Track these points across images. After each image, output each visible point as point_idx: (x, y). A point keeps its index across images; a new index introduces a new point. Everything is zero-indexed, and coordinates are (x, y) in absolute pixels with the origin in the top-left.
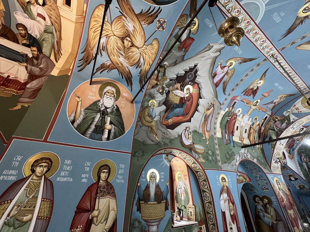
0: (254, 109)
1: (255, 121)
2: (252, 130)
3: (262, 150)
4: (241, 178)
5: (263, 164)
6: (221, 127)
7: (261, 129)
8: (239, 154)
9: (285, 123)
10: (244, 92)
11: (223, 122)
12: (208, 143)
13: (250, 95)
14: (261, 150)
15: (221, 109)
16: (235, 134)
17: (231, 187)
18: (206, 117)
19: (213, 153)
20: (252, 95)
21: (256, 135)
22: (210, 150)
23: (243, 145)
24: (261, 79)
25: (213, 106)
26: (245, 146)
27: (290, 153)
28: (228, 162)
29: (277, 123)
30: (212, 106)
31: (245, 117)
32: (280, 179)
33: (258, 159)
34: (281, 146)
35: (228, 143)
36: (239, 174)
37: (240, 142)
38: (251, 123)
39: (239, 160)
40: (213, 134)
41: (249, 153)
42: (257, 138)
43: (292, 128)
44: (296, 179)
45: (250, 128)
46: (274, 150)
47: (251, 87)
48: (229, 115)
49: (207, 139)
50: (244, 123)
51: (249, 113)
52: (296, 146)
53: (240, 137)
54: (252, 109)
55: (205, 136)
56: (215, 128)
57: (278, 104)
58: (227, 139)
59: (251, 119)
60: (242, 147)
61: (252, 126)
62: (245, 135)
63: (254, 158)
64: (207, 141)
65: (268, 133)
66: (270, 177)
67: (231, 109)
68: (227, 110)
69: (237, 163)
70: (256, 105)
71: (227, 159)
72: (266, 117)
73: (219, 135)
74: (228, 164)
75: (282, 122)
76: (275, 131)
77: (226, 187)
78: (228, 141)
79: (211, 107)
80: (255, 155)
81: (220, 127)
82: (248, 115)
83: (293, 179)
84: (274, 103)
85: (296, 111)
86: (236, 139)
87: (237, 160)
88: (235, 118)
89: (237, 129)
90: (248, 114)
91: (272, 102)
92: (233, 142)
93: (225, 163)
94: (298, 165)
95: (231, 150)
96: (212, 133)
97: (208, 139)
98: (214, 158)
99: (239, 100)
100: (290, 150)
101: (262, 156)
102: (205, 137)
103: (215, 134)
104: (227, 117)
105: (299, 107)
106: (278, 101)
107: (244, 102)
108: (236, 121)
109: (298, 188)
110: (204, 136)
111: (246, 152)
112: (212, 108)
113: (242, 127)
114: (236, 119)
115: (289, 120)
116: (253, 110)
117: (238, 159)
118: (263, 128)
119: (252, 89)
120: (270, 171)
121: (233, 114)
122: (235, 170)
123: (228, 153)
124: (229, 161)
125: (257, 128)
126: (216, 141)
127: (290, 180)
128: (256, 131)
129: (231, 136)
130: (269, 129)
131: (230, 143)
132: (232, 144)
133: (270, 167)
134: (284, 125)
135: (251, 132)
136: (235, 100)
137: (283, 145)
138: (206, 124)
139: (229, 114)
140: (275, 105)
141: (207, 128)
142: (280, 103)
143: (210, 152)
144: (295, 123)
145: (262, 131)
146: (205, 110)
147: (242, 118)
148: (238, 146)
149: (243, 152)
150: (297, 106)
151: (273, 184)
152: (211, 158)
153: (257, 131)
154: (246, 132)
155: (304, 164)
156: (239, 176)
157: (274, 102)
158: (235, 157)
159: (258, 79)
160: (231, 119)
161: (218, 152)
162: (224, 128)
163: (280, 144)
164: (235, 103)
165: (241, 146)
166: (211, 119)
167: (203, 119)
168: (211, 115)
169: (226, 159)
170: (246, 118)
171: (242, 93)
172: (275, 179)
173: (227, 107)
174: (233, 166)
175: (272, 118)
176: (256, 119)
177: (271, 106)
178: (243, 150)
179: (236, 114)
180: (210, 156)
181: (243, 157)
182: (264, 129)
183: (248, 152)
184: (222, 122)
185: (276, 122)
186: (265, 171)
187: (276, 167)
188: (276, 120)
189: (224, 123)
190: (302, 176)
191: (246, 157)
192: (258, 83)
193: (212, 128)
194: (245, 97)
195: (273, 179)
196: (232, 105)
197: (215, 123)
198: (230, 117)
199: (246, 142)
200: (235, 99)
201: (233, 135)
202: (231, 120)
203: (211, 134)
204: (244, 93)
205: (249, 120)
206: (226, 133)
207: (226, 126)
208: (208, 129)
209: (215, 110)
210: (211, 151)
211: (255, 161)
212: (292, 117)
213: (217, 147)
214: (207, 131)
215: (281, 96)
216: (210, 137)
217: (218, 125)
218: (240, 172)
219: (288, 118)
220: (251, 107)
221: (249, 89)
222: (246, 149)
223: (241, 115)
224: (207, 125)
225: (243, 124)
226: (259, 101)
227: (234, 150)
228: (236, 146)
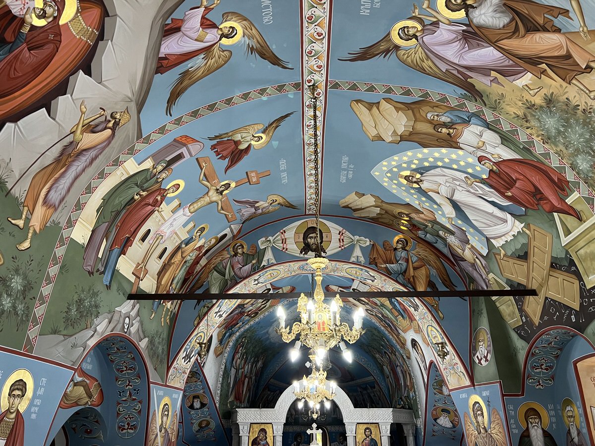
0: (212, 202)
1: (198, 234)
2: (178, 256)
3: (174, 318)
4: (81, 390)
5: (158, 357)
6: (101, 210)
7: (198, 263)
8: (110, 316)
9: (250, 264)
10: (216, 137)
11: (116, 198)
12: (26, 244)
13: (223, 158)
14: (171, 319)
15: (132, 152)
16: (130, 251)
17: (34, 416)
18: (70, 150)
19: (29, 288)
20: (227, 160)
21: (181, 274)
22: (21, 272)
23: (134, 291)
24: (264, 132)
25: (113, 129)
26: (139, 296)
27: (221, 342)
28: (65, 332)
29: (236, 259)
30: (111, 125)
31: (181, 212)
32: (174, 401)
33: (151, 342)
34: (217, 318)
35: (98, 270)
36: (78, 379)
37: (132, 279)
38: (185, 236)
39: (103, 332)
40: (63, 224)
41: (138, 318)
42: (177, 283)
43: (255, 280)
44: (203, 405)
45: (179, 248)
46: (199, 324)
47: (238, 137)
48: (146, 185)
49: (31, 231)
50: (172, 229)
51: (196, 208)
52: (240, 328)
53: (138, 264)
54: (207, 199)
55: (27, 218)
56: (79, 206)
57: (261, 214)
58: (100, 256)
59: (191, 225)
60: (131, 297)
61: (183, 246)
62: (155, 265)
63: (145, 337)
64: (26, 239)
65: (208, 277)
66: (155, 392)
67: (160, 168)
68: (148, 164)
69: (92, 343)
70: (221, 193)
71: (67, 319)
72: (225, 235)
73: (81, 233)
74: (62, 338)
75: (247, 258)
76: (225, 276)
77: (13, 416)
78: (100, 265)
79: (106, 128)
80: (152, 328)
81: (98, 211)
82: (192, 210)
83: (197, 405)
84: (257, 209)
85: (279, 246)
86: (125, 266)
87: (95, 331)
88: (156, 204)
89: (143, 239)
90: (192, 207)
91: (252, 204)
92: (115, 272)
93: (55, 332)
94: (221, 373)
95: (95, 294)
96: (61, 217)
97: (34, 230)
98: (20, 307)
99: (193, 154)
100: (225, 334)
101: (165, 335)
102: (28, 220)
103: (71, 224)
104: (137, 189)
105: (289, 238)
106: (264, 208)
107: (202, 169)
108: (152, 212)
109: (196, 427)
110: (24, 216)
111: (133, 313)
112: (108, 132)
113: (159, 236)
114: (157, 208)
115: (260, 261)
116: (209, 204)
117: (102, 327)
118: (203, 262)
119: (237, 143)
120: (162, 379)
121: (156, 186)
122: (74, 363)
123: (80, 302)
124: (70, 330)
125: (191, 257)
126: (60, 251)
127: (192, 407)
128: (185, 262)
129: (116, 250)
130: (214, 268)
131: (103, 273)
132: (106, 278)
133: (169, 368)
134: (248, 268)
135: (172, 261)
136: (184, 150)
137: (221, 316)
138: (57, 176)
139: (147, 181)
140: (255, 213)
141: (52, 193)
142: (265, 214)
143: (17, 283)
144: (266, 272)
145: (198, 268)
146: (81, 126)
147: (174, 211)
148: (120, 289)
149: (124, 312)
150: (286, 235)
151: (154, 414)
152: (10, 305)
153: (188, 264)
154: (160, 257)
155: (233, 371)
156: (76, 384)
157: (257, 205)
158: (96, 321)
159: (261, 127)
160: (143, 198)
161: (47, 290)
162: (109, 217)
163: (219, 312)
164: (180, 157)
165: (129, 293)
166: (84, 170)
167: (55, 152)
168: (92, 153)
169: (64, 320)
170: (183, 216)
171: (211, 139)
172: (166, 400)
173: (154, 156)
174: (74, 346)
175: (233, 245)
176: (202, 230)
177: (248, 211)
178: (127, 307)
179: (163, 192)
180: (9, 295)
181: (120, 326)
182: (205, 266)
183: (138, 314)
184: (113, 197)
185: (236, 255)
186: (153, 376)
187: (181, 367)
188: (240, 251)
189: (117, 201)
190: (217, 399)
191: (126, 327)
192: (256, 135)
193: (71, 200)
194: (212, 154)
195: (160, 399)
196: (168, 159)
197: (90, 190)
198: (144, 194)
199: (148, 285)
200: (185, 145)
201: (123, 252)
202: (143, 203)
203: (54, 217)
204: (215, 142)
205: (185, 226)
206: (106, 235)
207: (118, 213)
208: (54, 197)
209: (113, 142)
210: (25, 277)
211: (143, 344)
212: (269, 256)
213: (53, 271)
214: (45, 202)
215: (275, 198)
216: (44, 228)
217: (95, 200)
218: (83, 373)
219: (260, 254)
220: (208, 193)
221: (230, 138)
222: (138, 306)
223: (176, 203)
224: (57, 180)
225: (166, 230)
226: (233, 185)
227: (104, 298)
228: (114, 286)
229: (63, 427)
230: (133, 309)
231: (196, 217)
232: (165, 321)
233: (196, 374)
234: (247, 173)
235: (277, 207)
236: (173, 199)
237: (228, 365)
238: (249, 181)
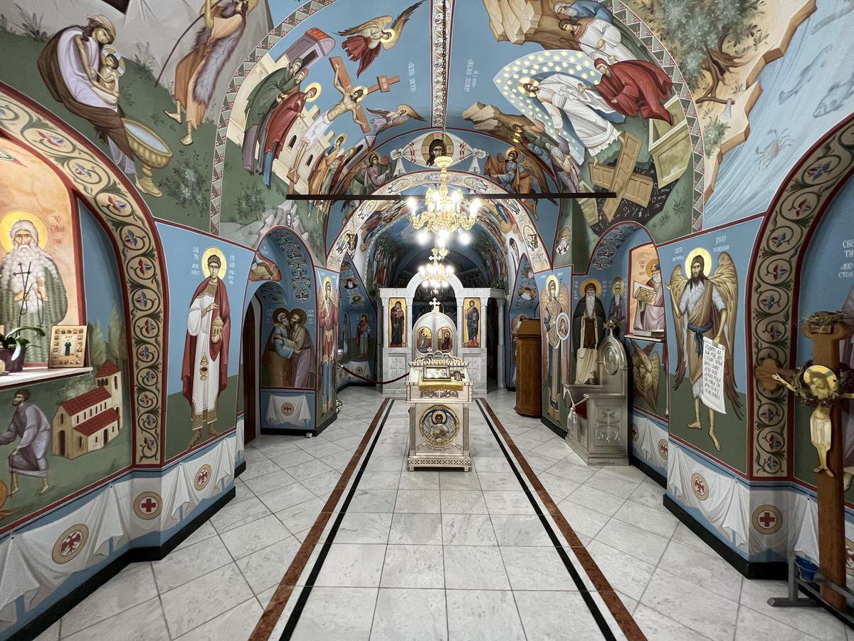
0: (348, 110)
1: (338, 143)
2: (323, 166)
3: (326, 219)
4: (263, 269)
5: (318, 248)
6: (250, 109)
7: (340, 171)
8: (274, 212)
9: (384, 174)
10: (347, 32)
11: (259, 100)
12: (188, 140)
13: (355, 59)
14: (324, 220)
15: (266, 45)
16: (281, 155)
17: (231, 282)
18: (204, 38)
19: (201, 182)
20: (359, 61)
21: (327, 182)
22: (191, 165)
23: (291, 193)
24: (393, 27)
25: (243, 13)
26: (295, 197)
27: (364, 240)
28: (241, 222)
29: (372, 169)
30: (239, 8)
31: (320, 120)
32: (334, 281)
33: (311, 236)
34: (360, 220)
35: (257, 171)
36: (260, 261)
37: (288, 182)
38: (327, 145)
39: (272, 225)
40: (217, 123)
41: (298, 216)
42: (326, 189)
43: (389, 188)
44: (355, 286)
45: (323, 156)
46: (346, 223)
47: (367, 33)
48: (285, 87)
49: (189, 127)
50: (314, 137)
51: (334, 115)
52: (378, 231)
53: (291, 169)
54: (343, 107)
55: (182, 113)
56: (228, 105)
57: (392, 126)
58: (256, 157)
59: (331, 134)
60: (289, 197)
61: (327, 154)
62: (305, 171)
63: (305, 231)
64: (187, 134)
65: (350, 185)
66: (319, 273)
67: (296, 68)
68: (284, 62)
69: (264, 232)
70: (355, 100)
71: (240, 211)
72: (362, 146)
73: (235, 132)
74: (239, 226)
75: (382, 168)
76: (363, 184)
77: (216, 281)
78: (258, 167)
79: (235, 13)
80: (310, 224)
81: (246, 111)
82: (331, 118)
83: (350, 285)
84: (388, 119)
85: (409, 157)
86: (280, 168)
87: (265, 223)
88: (298, 109)
89: (291, 145)
90: (330, 115)
91: (384, 114)
92: (272, 174)
93: (233, 220)
94: (367, 264)
95: (259, 192)
96: (214, 114)
97: (192, 126)
98: (199, 197)
99: (326, 53)
100: (367, 235)
101: (320, 231)
102: (183, 115)
103: (224, 123)
104: (277, 91)
105: (417, 150)
106: (394, 119)
107: (335, 71)
108: (295, 118)
109: (351, 301)
110: (179, 111)
111: (293, 211)
112: (238, 18)
113: (305, 144)
114: (299, 114)
115: (392, 171)
116: (345, 112)
117: (269, 222)
118: (345, 171)
119: (367, 40)
120: (323, 264)
121: (294, 90)
122: (253, 246)
123: (247, 197)
124: (244, 220)
125: (334, 166)
126: (221, 149)
127: (347, 287)
128: (330, 170)
129: (270, 155)
130: (354, 177)
131: (262, 174)
132: (266, 179)
133: (327, 257)
134: (382, 177)
135: (319, 169)
136: (316, 47)
137: (363, 218)
138: (199, 68)
139: (286, 82)
140: (386, 124)
141: (199, 87)
142: (396, 125)
143: (190, 175)
144: (398, 181)
145: (341, 177)
146: (209, 7)
147: (315, 118)
148: (278, 189)
149: (285, 209)
150: (415, 147)
151: (320, 288)
152: (189, 194)
153: (333, 173)
154: (308, 163)
155: (375, 263)
156: (258, 265)
157: (388, 116)
158: (264, 215)
159: (389, 20)
160: (286, 102)
161: (218, 184)
162: (258, 120)
163: (361, 214)
164: (313, 55)
165: (287, 194)
166: (223, 65)
168: (227, 45)
169: (237, 212)
170: (323, 124)
171: (342, 34)
172: (327, 279)
173: (289, 52)
174: (250, 233)
175: (369, 156)
176: (341, 139)
177: (380, 122)
178: (287, 205)
179: (301, 96)
180: (187, 186)
181: (284, 221)
182: (347, 175)
183: (297, 213)
184: (256, 98)
185: (372, 165)
186: (316, 262)
187: (336, 256)
188: (375, 162)
189: (262, 104)
190: (365, 282)
191: (289, 222)
192: (385, 31)
193: (219, 96)
194: (343, 53)
195: (323, 278)
196: (303, 57)
197: (234, 88)
198: (285, 96)
199: (301, 188)
200: (317, 41)
201: (276, 156)
202: (285, 108)
203: (207, 115)
204: (345, 38)
205: (326, 133)
206: (258, 138)
207: (265, 117)
208: (203, 92)
209: (245, 31)
210: (196, 171)
211: (305, 237)
212: (400, 167)
213: (219, 167)
214: (195, 98)
215: (404, 108)
216: (200, 125)
217: (241, 100)
218: (262, 257)
219: (392, 165)
220: (343, 100)
221: (360, 34)
222: (295, 206)
223: (315, 109)
224: (200, 74)
225: (311, 139)
226: (366, 92)
227: (267, 196)
228: (274, 186)
229: (255, 294)
230: (292, 208)
231: (335, 125)
232: (319, 221)
233: (347, 263)
234: (378, 78)
235: (406, 119)
236: (312, 104)
237: (371, 258)
238: (380, 88)
